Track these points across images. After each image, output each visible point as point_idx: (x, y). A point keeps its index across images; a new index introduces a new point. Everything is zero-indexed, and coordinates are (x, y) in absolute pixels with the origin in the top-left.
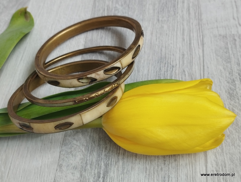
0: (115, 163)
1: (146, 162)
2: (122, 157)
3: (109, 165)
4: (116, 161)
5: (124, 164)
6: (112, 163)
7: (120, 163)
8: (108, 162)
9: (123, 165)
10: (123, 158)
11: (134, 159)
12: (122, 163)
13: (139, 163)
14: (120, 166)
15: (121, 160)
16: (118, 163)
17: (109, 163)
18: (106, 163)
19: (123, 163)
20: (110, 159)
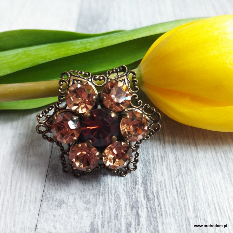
0: (160, 158)
1: (217, 155)
2: (172, 148)
3: (150, 162)
4: (163, 155)
5: (178, 160)
6: (156, 159)
7: (170, 158)
8: (146, 158)
9: (176, 161)
10: (174, 150)
11: (194, 151)
12: (173, 157)
13: (206, 158)
14: (171, 164)
15: (170, 153)
16: (166, 159)
17: (149, 159)
18: (144, 159)
19: (176, 158)
20: (150, 153)
